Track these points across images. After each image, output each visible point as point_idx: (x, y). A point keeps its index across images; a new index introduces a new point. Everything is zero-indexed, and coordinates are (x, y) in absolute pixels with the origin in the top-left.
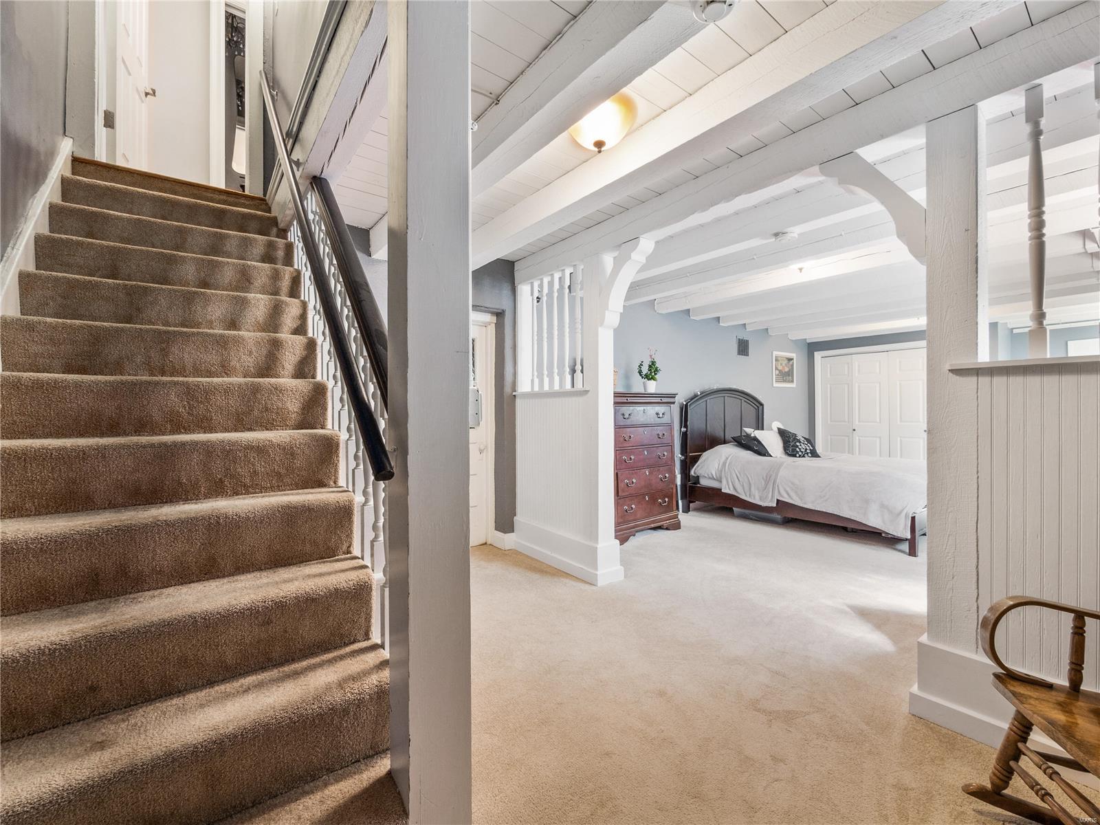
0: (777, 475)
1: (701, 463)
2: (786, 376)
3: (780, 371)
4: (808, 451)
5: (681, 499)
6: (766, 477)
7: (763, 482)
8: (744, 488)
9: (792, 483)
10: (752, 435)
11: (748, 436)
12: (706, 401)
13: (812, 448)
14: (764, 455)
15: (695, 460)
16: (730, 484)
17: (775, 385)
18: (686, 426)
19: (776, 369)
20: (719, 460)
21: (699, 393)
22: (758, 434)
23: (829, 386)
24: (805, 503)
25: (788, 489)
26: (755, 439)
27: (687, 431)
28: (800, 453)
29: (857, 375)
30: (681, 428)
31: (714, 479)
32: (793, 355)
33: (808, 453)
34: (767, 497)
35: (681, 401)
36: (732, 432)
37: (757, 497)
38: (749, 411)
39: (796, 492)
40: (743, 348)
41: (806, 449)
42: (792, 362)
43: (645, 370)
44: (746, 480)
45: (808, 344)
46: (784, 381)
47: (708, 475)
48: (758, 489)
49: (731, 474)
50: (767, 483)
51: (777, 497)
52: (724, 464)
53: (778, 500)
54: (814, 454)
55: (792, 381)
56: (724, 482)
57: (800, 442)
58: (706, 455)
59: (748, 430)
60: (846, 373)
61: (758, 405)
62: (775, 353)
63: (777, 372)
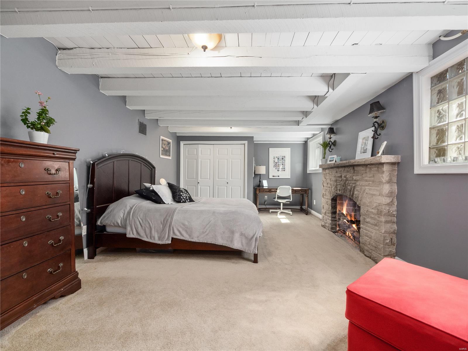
0: (172, 219)
1: (108, 214)
2: (166, 152)
3: (164, 148)
4: (188, 198)
5: (88, 246)
6: (164, 221)
7: (161, 226)
8: (145, 232)
9: (184, 225)
10: (151, 189)
11: (147, 189)
12: (114, 162)
13: (189, 196)
14: (160, 203)
15: (103, 210)
16: (134, 230)
17: (161, 156)
18: (92, 182)
19: (162, 147)
20: (124, 211)
21: (107, 155)
22: (154, 187)
23: (187, 160)
24: (193, 238)
25: (181, 229)
26: (153, 191)
27: (93, 187)
28: (183, 200)
29: (200, 155)
30: (88, 184)
31: (119, 227)
32: (170, 141)
33: (187, 200)
34: (164, 237)
35: (88, 160)
36: (134, 187)
37: (156, 238)
38: (146, 171)
39: (186, 231)
40: (143, 129)
41: (186, 197)
42: (169, 145)
43: (33, 117)
44: (148, 225)
45: (178, 136)
46: (166, 155)
47: (114, 224)
48: (157, 231)
49: (135, 222)
50: (164, 226)
51: (172, 235)
52: (129, 213)
53: (172, 238)
54: (191, 200)
55: (170, 156)
56: (129, 228)
57: (183, 192)
58: (112, 206)
59: (148, 185)
60: (195, 154)
61: (152, 168)
62: (162, 137)
63: (163, 149)
